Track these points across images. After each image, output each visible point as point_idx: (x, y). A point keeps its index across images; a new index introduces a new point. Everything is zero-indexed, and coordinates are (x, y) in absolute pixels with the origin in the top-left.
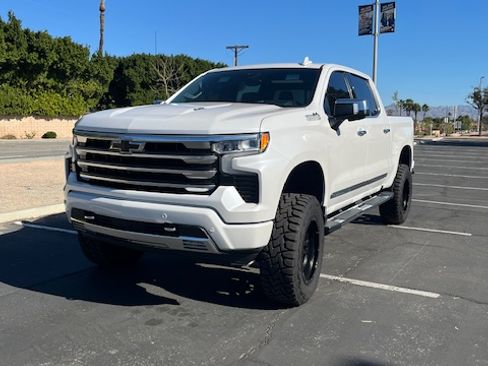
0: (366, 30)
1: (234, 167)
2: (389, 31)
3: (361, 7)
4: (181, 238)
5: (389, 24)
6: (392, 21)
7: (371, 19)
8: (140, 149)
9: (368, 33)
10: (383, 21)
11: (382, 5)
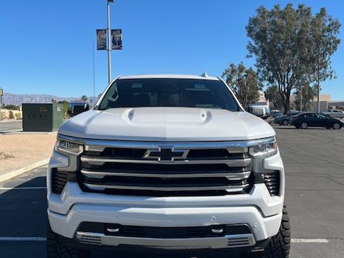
0: (102, 47)
1: (266, 167)
2: (119, 49)
3: (98, 31)
4: (227, 236)
5: (118, 44)
6: (120, 42)
7: (105, 39)
8: (185, 156)
9: (104, 49)
10: (114, 42)
11: (112, 31)
